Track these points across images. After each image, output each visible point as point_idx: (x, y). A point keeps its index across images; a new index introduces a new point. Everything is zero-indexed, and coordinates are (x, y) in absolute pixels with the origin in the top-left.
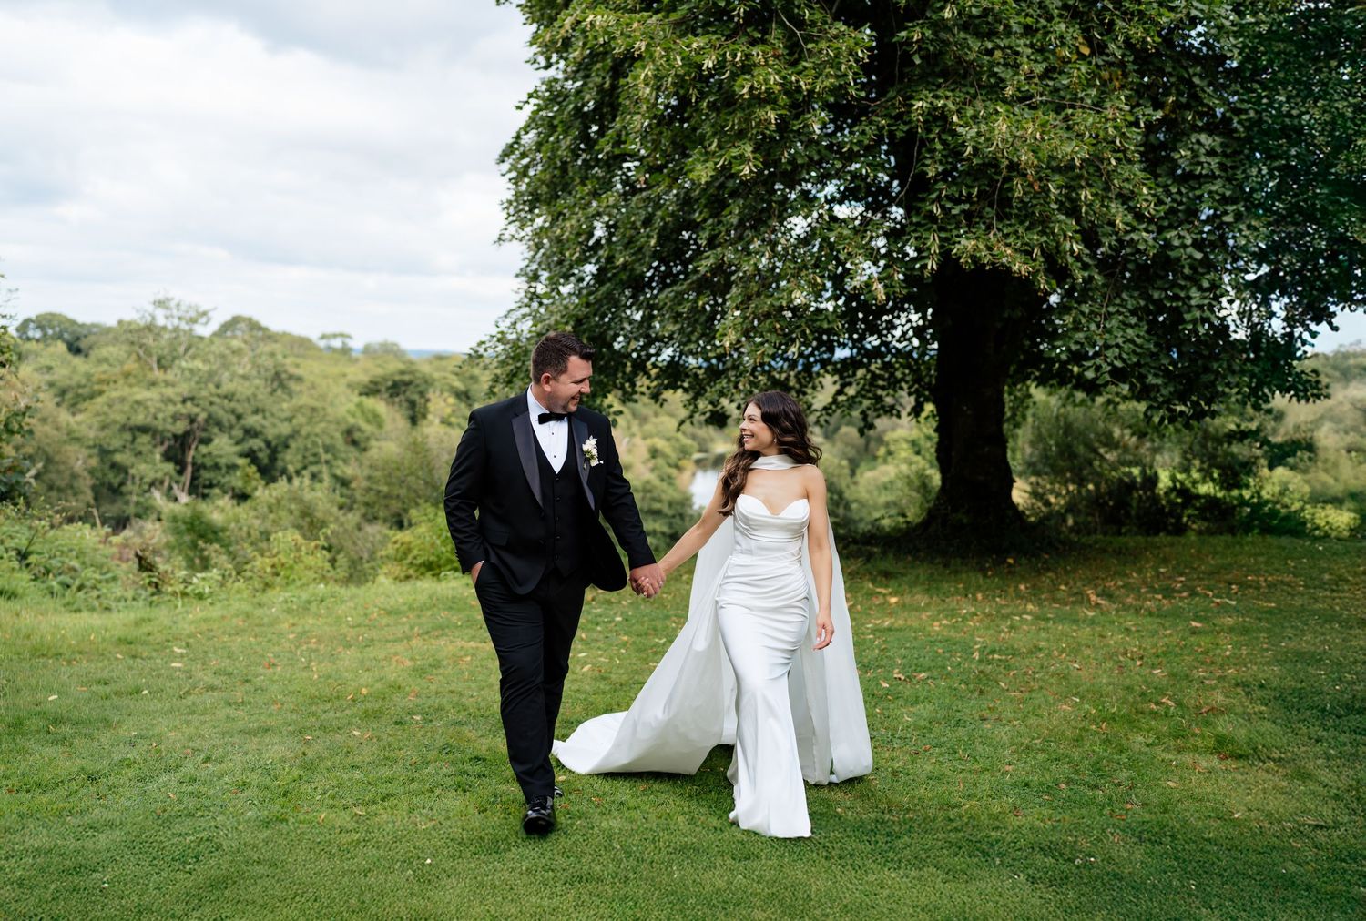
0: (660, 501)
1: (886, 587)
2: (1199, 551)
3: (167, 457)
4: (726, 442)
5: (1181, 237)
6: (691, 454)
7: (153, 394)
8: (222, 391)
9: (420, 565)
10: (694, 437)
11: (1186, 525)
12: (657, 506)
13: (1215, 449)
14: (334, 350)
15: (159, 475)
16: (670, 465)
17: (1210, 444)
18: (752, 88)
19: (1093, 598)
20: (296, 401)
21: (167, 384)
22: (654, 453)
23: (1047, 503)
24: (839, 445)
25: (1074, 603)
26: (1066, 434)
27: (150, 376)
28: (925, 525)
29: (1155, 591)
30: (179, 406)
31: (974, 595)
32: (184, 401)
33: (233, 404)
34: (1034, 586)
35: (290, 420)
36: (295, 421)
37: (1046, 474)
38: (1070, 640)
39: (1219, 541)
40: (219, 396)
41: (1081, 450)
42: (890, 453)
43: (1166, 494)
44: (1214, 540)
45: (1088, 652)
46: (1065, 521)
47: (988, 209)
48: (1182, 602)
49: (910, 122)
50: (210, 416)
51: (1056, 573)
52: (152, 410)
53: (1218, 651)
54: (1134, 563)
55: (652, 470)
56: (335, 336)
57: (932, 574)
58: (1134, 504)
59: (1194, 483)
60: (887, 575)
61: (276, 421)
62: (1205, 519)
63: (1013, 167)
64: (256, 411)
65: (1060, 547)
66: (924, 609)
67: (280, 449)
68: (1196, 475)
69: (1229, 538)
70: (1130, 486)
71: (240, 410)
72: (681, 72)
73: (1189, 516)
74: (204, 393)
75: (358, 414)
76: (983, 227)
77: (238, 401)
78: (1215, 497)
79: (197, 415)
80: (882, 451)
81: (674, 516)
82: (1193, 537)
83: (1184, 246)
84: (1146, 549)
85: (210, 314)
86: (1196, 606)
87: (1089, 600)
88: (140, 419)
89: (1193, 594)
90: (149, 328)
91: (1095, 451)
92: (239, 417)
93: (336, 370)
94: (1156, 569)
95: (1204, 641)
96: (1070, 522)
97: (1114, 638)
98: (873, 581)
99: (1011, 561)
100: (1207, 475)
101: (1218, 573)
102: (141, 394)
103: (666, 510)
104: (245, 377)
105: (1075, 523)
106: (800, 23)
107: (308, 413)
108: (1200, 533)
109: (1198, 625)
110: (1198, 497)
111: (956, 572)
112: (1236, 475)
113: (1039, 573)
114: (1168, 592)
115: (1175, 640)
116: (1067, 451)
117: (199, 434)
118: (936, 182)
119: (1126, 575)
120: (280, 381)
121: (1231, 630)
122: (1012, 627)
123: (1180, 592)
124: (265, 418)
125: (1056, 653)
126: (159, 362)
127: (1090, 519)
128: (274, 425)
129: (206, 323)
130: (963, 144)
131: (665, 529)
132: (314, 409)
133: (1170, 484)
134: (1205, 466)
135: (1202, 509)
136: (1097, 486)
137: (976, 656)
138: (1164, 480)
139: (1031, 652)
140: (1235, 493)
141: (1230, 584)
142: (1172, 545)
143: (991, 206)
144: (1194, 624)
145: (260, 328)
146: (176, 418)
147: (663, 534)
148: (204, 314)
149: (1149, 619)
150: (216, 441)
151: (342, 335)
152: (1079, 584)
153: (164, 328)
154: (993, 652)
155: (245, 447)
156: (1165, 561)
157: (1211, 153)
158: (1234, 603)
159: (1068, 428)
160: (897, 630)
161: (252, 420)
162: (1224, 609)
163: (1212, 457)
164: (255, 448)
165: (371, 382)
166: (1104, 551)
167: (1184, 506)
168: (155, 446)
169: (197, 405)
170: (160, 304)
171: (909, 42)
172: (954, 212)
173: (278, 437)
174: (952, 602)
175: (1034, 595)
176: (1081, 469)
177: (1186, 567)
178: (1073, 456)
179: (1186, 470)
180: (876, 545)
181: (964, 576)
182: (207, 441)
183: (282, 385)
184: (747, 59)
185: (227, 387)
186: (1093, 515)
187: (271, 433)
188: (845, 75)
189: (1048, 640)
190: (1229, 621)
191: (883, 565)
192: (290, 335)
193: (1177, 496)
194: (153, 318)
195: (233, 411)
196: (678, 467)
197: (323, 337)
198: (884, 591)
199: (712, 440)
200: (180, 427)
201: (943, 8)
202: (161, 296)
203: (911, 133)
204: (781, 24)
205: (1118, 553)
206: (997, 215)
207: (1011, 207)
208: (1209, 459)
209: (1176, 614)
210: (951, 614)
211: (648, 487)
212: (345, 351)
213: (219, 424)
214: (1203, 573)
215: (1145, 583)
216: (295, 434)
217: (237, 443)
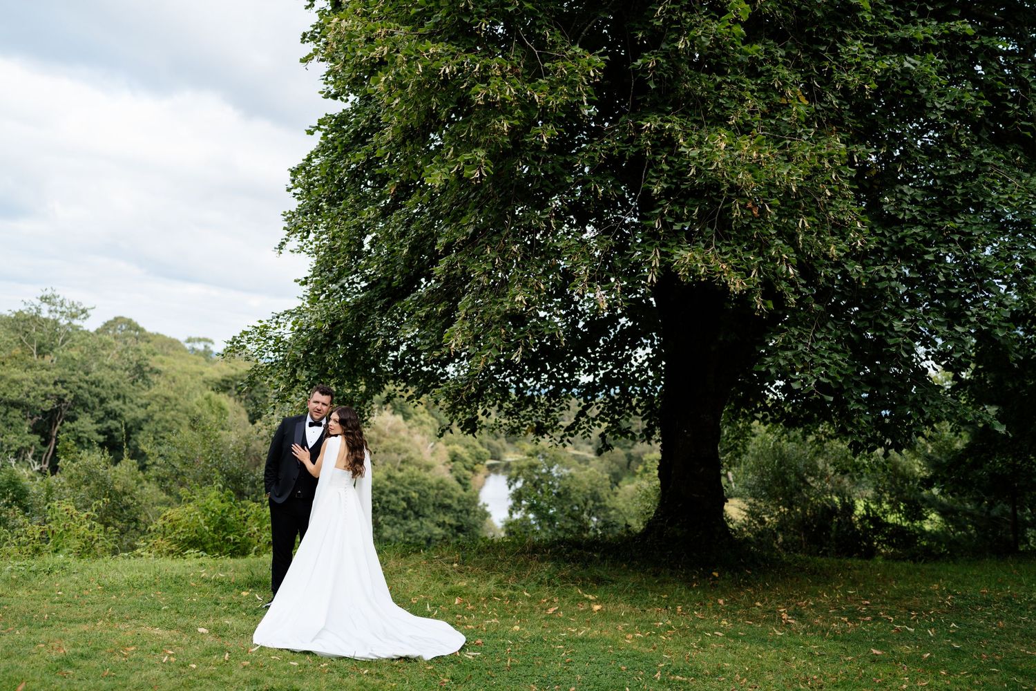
0: (451, 497)
1: (592, 592)
2: (884, 576)
3: (35, 430)
4: (515, 452)
5: (887, 271)
6: (485, 461)
7: (30, 375)
8: (91, 377)
9: (184, 541)
10: (489, 446)
11: (875, 548)
12: (448, 501)
13: (902, 485)
14: (197, 352)
15: (26, 444)
16: (467, 469)
17: (898, 481)
18: (487, 96)
19: (785, 616)
20: (154, 391)
21: (43, 367)
22: (454, 457)
23: (762, 522)
24: (606, 461)
25: (766, 620)
26: (780, 464)
27: (29, 359)
28: (644, 534)
29: (841, 613)
30: (51, 387)
31: (674, 607)
32: (55, 384)
33: (98, 390)
34: (732, 601)
35: (145, 406)
36: (149, 408)
37: (763, 497)
38: (755, 662)
39: (902, 567)
40: (87, 382)
41: (793, 478)
42: (646, 470)
43: (860, 521)
44: (897, 566)
45: (769, 677)
46: (776, 537)
47: (708, 229)
48: (866, 626)
49: (638, 145)
50: (76, 397)
51: (755, 589)
52: (26, 389)
53: (896, 683)
54: (827, 584)
55: (451, 471)
56: (199, 340)
57: (641, 583)
58: (834, 528)
59: (885, 512)
60: (599, 581)
61: (134, 406)
62: (891, 545)
63: (734, 188)
64: (118, 397)
65: (762, 564)
66: (623, 620)
67: (134, 430)
68: (886, 506)
69: (909, 564)
70: (830, 512)
71: (104, 394)
72: (422, 79)
73: (879, 542)
74: (74, 378)
75: (206, 406)
76: (703, 245)
77: (103, 387)
78: (901, 526)
79: (65, 395)
80: (641, 468)
81: (461, 511)
82: (879, 560)
83: (890, 279)
84: (838, 571)
85: (89, 312)
86: (878, 631)
87: (781, 618)
88: (14, 395)
89: (876, 618)
90: (34, 318)
91: (803, 480)
92: (102, 401)
93: (195, 368)
94: (844, 590)
95: (883, 671)
96: (780, 540)
97: (798, 663)
98: (584, 587)
99: (716, 574)
100: (895, 507)
101: (900, 599)
102: (17, 374)
103: (455, 505)
104: (112, 368)
105: (785, 541)
106: (541, 43)
107: (162, 402)
108: (887, 557)
109: (878, 652)
110: (887, 524)
111: (663, 582)
112: (919, 508)
113: (740, 587)
114: (854, 615)
115: (854, 668)
116: (780, 478)
117: (65, 412)
118: (660, 199)
119: (818, 595)
120: (141, 372)
121: (909, 659)
122: (702, 644)
123: (865, 616)
124: (124, 403)
125: (738, 677)
126: (39, 348)
127: (796, 537)
128: (132, 409)
129: (85, 318)
130: (688, 167)
131: (453, 522)
132: (167, 399)
133: (865, 512)
134: (894, 499)
135: (890, 536)
136: (804, 510)
137: (658, 675)
138: (860, 508)
139: (714, 675)
140: (917, 524)
141: (911, 610)
142: (861, 568)
143: (711, 226)
144: (875, 651)
145: (137, 329)
146: (46, 396)
147: (451, 525)
148: (84, 311)
149: (833, 643)
150: (81, 420)
151: (206, 340)
152: (774, 602)
153: (46, 320)
154: (676, 672)
155: (104, 426)
156: (854, 583)
157: (914, 201)
158: (912, 630)
159: (783, 460)
160: (588, 641)
161: (114, 404)
162: (903, 637)
163: (900, 492)
164: (112, 427)
165: (223, 380)
166: (802, 570)
167: (875, 532)
168: (25, 419)
169: (66, 388)
170: (44, 299)
171: (644, 69)
172: (675, 228)
173: (134, 419)
174: (652, 613)
175: (729, 613)
176: (792, 495)
177: (872, 590)
178: (785, 482)
179: (878, 501)
180: (597, 551)
181: (670, 586)
182: (73, 419)
183: (143, 376)
184: (485, 71)
185: (96, 374)
186: (800, 535)
187: (128, 415)
188: (580, 95)
189: (733, 661)
190: (907, 649)
191: (596, 571)
192: (163, 336)
193: (870, 524)
194: (39, 311)
195: (97, 395)
196: (474, 471)
197: (189, 341)
198: (591, 597)
199: (504, 450)
200: (49, 405)
201: (677, 40)
202: (48, 293)
203: (639, 156)
204: (521, 43)
205: (813, 573)
206: (717, 234)
207: (730, 229)
208: (897, 494)
209: (858, 639)
210: (648, 625)
211: (441, 485)
212: (207, 354)
213: (84, 405)
214: (887, 597)
215: (833, 604)
216: (148, 419)
217: (98, 422)
